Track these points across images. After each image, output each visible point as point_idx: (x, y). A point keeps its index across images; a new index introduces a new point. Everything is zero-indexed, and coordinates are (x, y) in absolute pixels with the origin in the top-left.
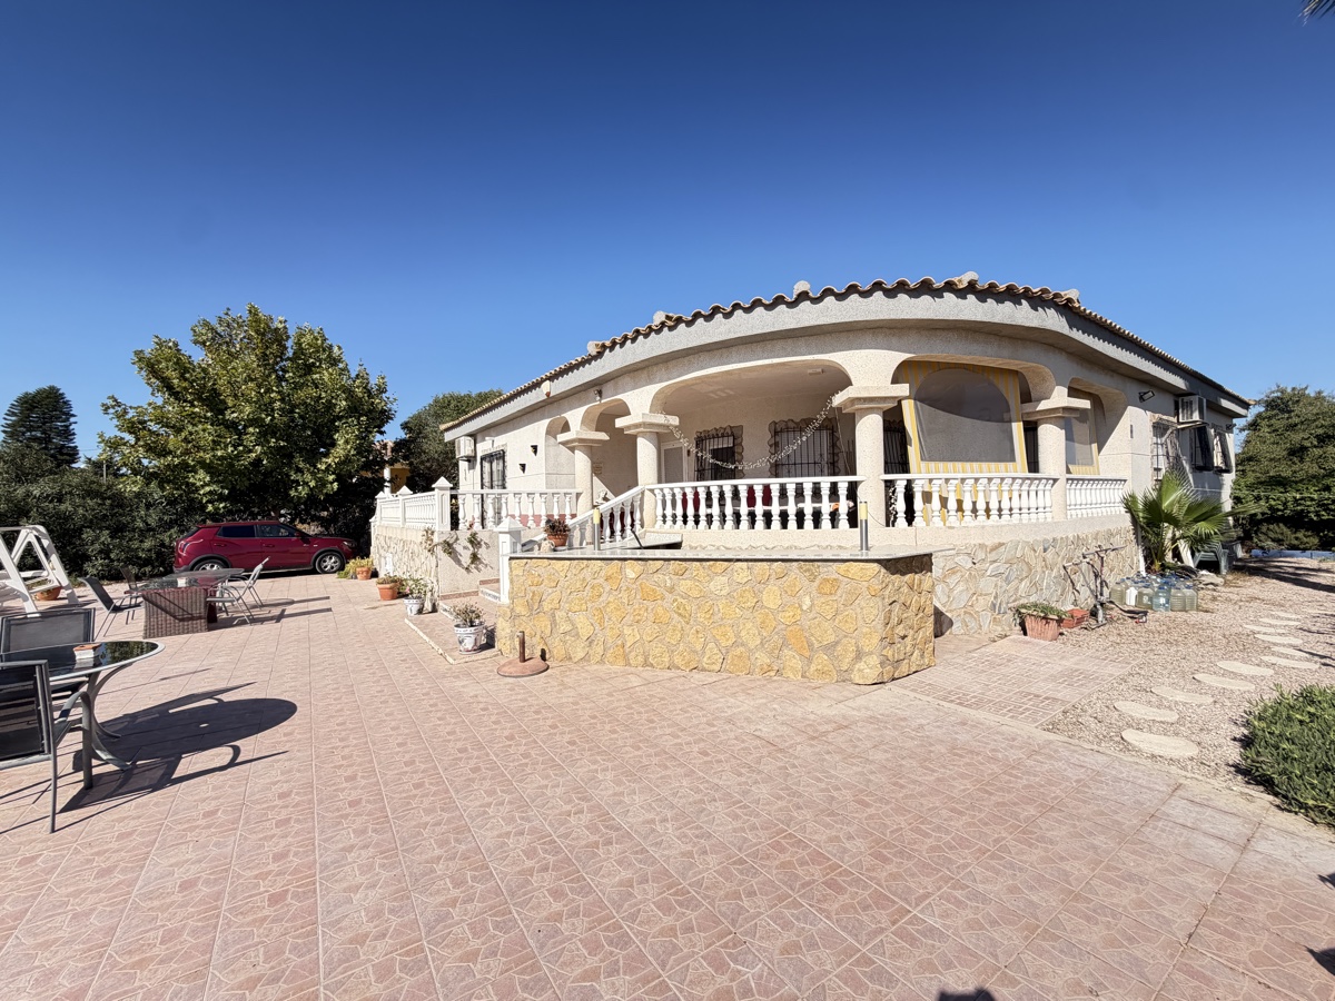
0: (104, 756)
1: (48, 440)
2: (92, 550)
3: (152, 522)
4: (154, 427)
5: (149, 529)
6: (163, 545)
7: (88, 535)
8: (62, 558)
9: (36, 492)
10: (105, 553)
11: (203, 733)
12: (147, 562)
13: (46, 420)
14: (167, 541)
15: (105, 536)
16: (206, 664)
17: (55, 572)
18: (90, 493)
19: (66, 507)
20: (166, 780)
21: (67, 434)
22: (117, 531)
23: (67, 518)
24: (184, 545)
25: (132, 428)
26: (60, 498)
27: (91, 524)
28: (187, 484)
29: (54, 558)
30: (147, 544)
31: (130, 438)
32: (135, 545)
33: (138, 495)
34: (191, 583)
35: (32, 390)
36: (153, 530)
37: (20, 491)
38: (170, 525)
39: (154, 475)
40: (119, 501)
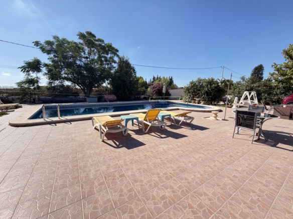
0: (262, 135)
1: (258, 76)
2: (263, 98)
3: (278, 93)
4: (283, 69)
5: (277, 94)
6: (279, 98)
7: (263, 94)
8: (258, 98)
9: (255, 85)
10: (266, 99)
11: (285, 141)
12: (274, 102)
13: (259, 71)
14: (281, 97)
15: (266, 95)
16: (287, 127)
17: (256, 101)
18: (265, 86)
19: (260, 88)
20: (274, 146)
21: (262, 74)
22: (269, 94)
23: (260, 91)
24: (285, 98)
25: (278, 70)
26: (259, 87)
27: (264, 92)
28: (290, 83)
29: (256, 98)
30: (276, 98)
31: (277, 72)
32: (273, 97)
33: (276, 86)
34: (287, 107)
35: (257, 66)
36: (278, 94)
37: (252, 85)
38: (283, 93)
39: (281, 81)
40: (271, 88)
